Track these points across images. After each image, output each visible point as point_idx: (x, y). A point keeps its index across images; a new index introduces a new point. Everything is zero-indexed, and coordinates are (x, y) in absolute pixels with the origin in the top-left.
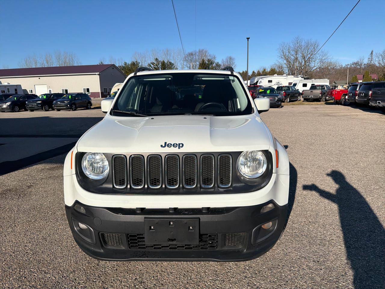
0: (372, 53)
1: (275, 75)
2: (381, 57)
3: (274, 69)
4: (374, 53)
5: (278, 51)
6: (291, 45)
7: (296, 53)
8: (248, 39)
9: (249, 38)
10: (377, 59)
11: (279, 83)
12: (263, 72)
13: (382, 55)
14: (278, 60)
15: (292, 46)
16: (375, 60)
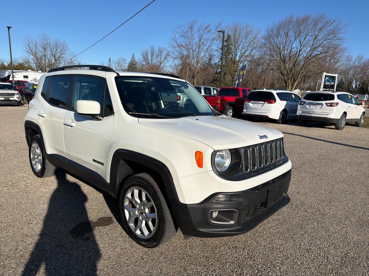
0: (110, 60)
1: (29, 71)
2: (117, 64)
3: (23, 63)
4: (111, 60)
5: (24, 45)
6: (38, 41)
7: (45, 49)
8: (9, 28)
9: (11, 28)
10: (114, 66)
11: (36, 79)
12: (9, 65)
13: (117, 63)
14: (25, 55)
15: (40, 42)
16: (113, 66)
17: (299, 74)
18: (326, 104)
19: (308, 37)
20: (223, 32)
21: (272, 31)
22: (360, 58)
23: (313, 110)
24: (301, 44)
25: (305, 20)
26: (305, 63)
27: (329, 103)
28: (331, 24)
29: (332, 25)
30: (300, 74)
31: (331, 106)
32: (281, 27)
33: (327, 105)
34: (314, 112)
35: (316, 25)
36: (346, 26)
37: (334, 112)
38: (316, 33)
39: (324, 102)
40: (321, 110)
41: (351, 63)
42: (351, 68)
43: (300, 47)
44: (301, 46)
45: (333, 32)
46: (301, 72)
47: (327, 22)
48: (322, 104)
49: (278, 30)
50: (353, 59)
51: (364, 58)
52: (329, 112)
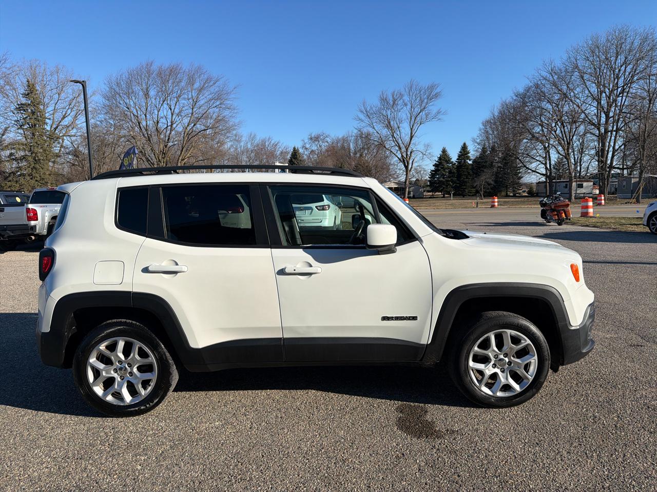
17: (178, 161)
18: (316, 207)
19: (182, 101)
20: (83, 83)
21: (118, 84)
22: (252, 137)
23: (301, 217)
24: (172, 111)
25: (173, 72)
26: (185, 142)
27: (319, 206)
28: (214, 83)
29: (216, 85)
30: (180, 161)
31: (323, 209)
32: (133, 78)
33: (318, 209)
34: (303, 220)
35: (191, 82)
36: (236, 89)
37: (328, 217)
38: (193, 95)
39: (313, 205)
40: (313, 216)
41: (242, 144)
42: (243, 152)
43: (172, 117)
44: (172, 115)
45: (219, 97)
46: (180, 158)
47: (208, 80)
48: (311, 208)
49: (129, 85)
50: (244, 139)
51: (258, 138)
52: (321, 218)
